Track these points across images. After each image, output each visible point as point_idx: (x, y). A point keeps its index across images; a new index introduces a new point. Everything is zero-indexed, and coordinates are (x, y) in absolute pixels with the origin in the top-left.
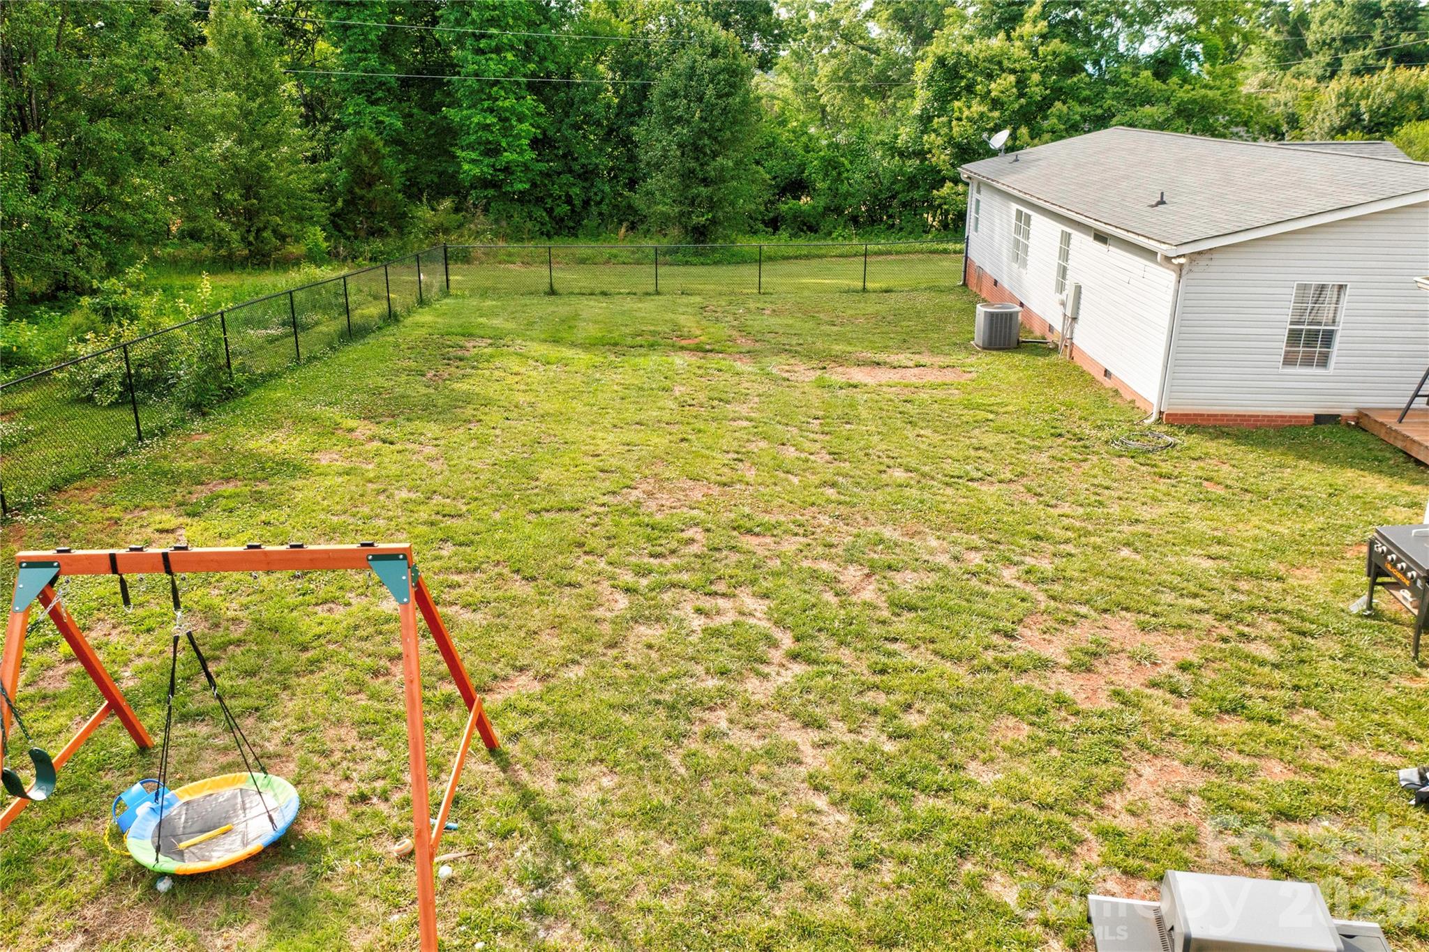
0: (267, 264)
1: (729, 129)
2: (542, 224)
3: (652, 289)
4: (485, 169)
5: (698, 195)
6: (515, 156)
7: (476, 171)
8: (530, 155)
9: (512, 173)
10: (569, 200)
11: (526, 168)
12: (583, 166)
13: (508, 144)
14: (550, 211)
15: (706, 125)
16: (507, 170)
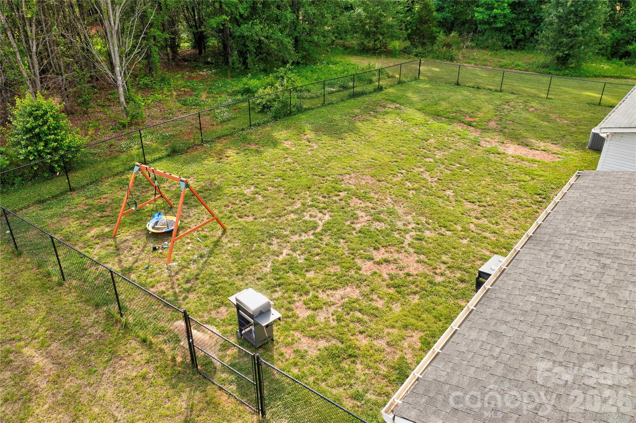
0: (376, 53)
1: (586, 11)
2: (508, 43)
3: (499, 89)
4: (485, 16)
5: (562, 42)
6: (499, 11)
7: (481, 17)
8: (508, 11)
9: (498, 19)
10: (524, 33)
11: (505, 16)
12: (535, 17)
13: (498, 5)
14: (513, 37)
15: (573, 9)
16: (495, 17)
